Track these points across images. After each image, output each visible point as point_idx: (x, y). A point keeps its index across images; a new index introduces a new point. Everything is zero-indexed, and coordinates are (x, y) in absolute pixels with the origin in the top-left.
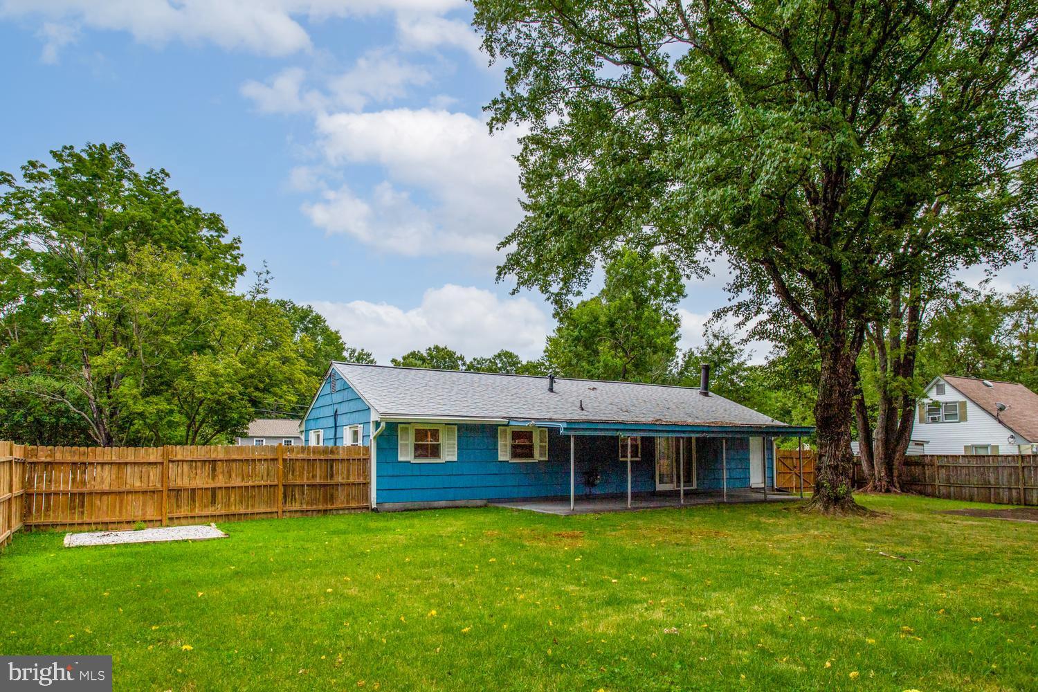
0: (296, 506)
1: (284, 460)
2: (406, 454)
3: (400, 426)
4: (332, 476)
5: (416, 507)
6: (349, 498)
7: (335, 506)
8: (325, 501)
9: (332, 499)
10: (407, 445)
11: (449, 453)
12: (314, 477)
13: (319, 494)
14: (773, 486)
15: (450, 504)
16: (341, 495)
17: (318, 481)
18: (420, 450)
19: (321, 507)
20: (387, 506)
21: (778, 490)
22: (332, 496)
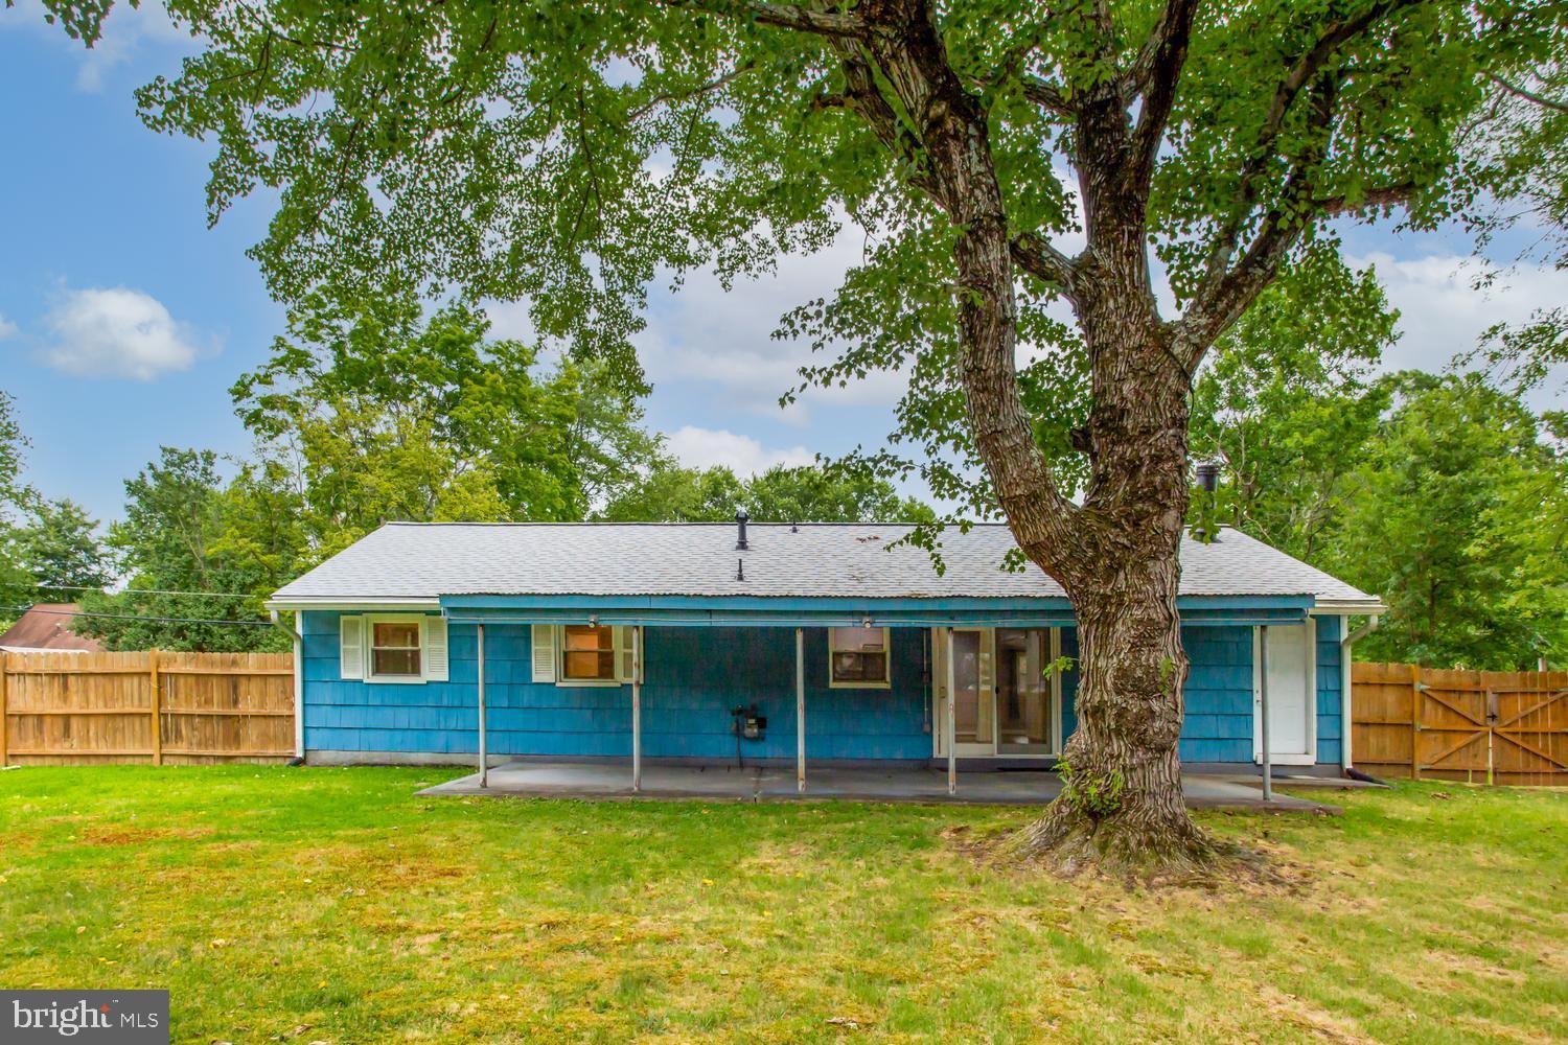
0: (182, 749)
1: (159, 675)
2: (355, 666)
3: (343, 618)
4: (236, 702)
5: (377, 760)
6: (265, 739)
7: (243, 751)
8: (227, 743)
9: (235, 739)
10: (355, 651)
11: (435, 668)
12: (208, 702)
13: (219, 729)
14: (1340, 764)
15: (440, 759)
16: (252, 732)
17: (216, 710)
18: (382, 662)
19: (219, 752)
20: (327, 756)
21: (1352, 775)
22: (237, 735)
